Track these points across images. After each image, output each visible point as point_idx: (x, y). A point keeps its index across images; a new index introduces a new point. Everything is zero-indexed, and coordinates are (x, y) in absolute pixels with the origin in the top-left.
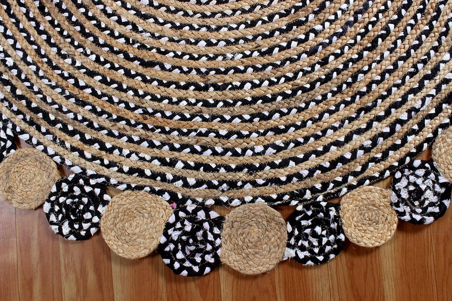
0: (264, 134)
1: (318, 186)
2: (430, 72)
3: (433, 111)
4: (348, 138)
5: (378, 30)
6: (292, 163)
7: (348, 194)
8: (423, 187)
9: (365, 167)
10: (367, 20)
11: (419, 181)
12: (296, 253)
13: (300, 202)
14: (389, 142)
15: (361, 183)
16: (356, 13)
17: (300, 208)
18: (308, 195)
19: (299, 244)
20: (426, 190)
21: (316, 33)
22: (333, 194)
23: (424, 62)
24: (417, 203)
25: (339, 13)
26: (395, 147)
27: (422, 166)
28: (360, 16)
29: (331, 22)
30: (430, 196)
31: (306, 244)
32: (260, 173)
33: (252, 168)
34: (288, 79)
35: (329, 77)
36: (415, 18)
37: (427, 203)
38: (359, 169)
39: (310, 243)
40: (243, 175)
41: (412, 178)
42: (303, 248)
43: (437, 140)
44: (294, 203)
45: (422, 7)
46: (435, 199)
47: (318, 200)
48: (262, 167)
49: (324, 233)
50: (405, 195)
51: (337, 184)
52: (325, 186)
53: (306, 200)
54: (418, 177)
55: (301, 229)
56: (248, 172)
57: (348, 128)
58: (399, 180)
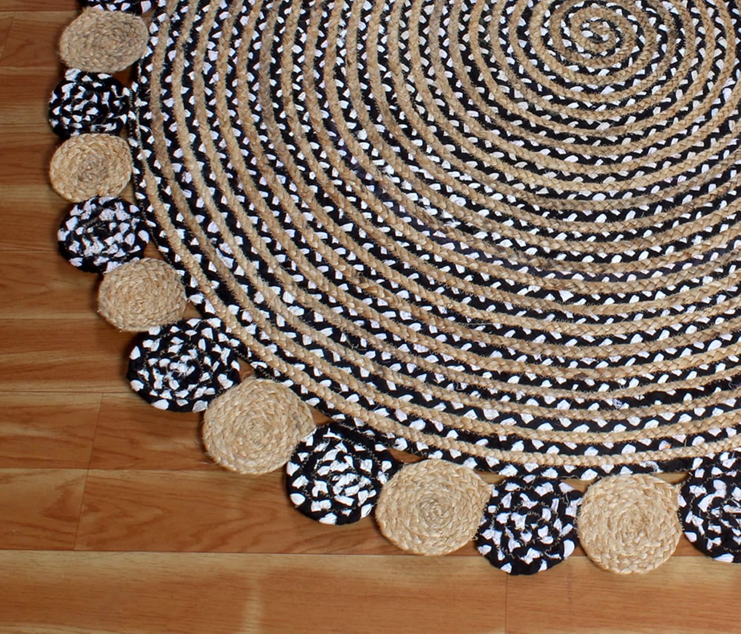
0: (230, 62)
1: (148, 116)
2: (270, 271)
3: (211, 268)
4: (200, 156)
5: (345, 206)
6: (185, 90)
7: (128, 147)
8: (109, 241)
9: (157, 172)
10: (364, 196)
11: (119, 237)
12: (70, 82)
13: (133, 93)
14: (182, 205)
15: (138, 164)
16: (376, 184)
17: (126, 92)
18: (140, 103)
19: (81, 88)
20: (104, 244)
21: (354, 132)
22: (133, 131)
23: (286, 265)
24: (90, 230)
25: (381, 162)
26: (173, 212)
27: (138, 241)
28: (372, 188)
29: (369, 152)
30: (94, 248)
31: (79, 96)
32: (182, 55)
33: (190, 48)
34: (296, 94)
35: (288, 140)
36: (358, 261)
37: (87, 243)
38: (157, 164)
39: (80, 101)
40: (186, 37)
41: (125, 227)
42: (74, 91)
43: (169, 266)
44: (135, 86)
45: (373, 273)
46: (89, 252)
47: (131, 113)
48: (189, 57)
49: (88, 118)
50: (106, 215)
51: (145, 136)
52: (147, 123)
53: (134, 100)
54: (125, 236)
55: (100, 92)
56: (188, 43)
57: (215, 157)
58: (127, 209)
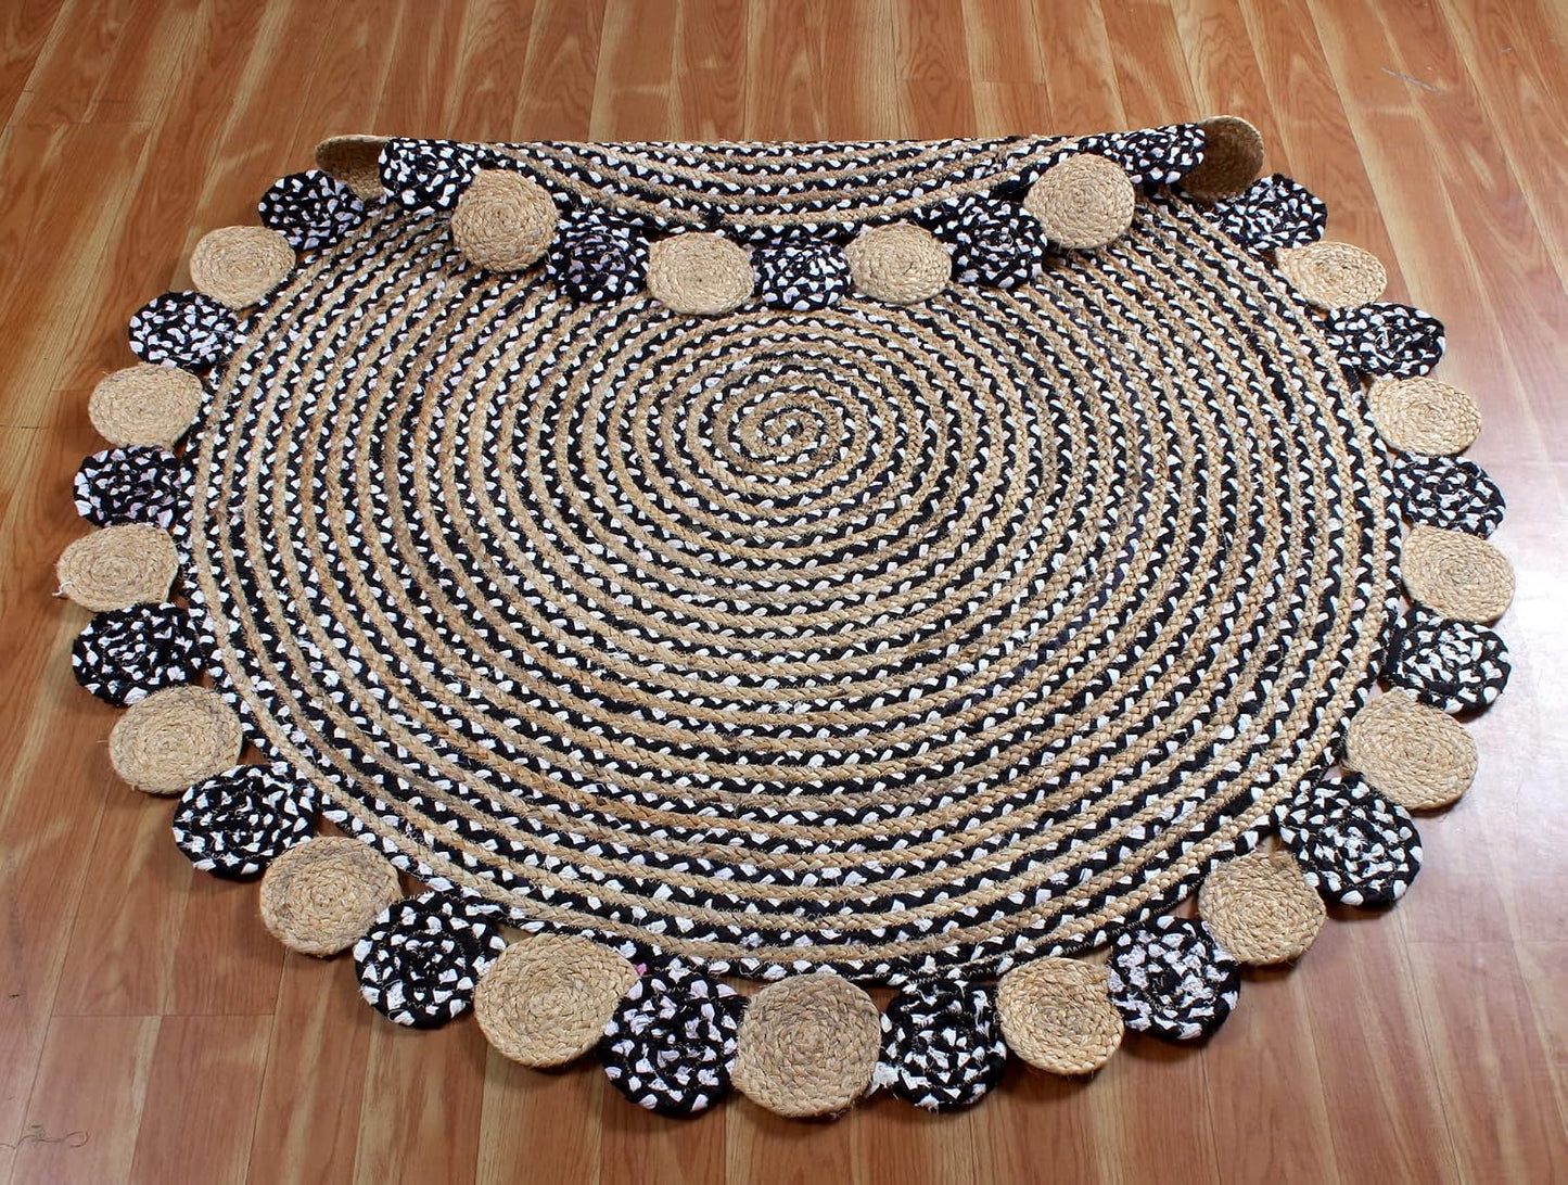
0: (844, 848)
1: (953, 950)
2: (1192, 758)
3: (1200, 828)
4: (1019, 867)
5: (1088, 679)
6: (898, 905)
7: (1015, 971)
8: (1180, 969)
9: (1052, 922)
10: (1064, 661)
11: (1171, 957)
12: (900, 1075)
13: (912, 978)
14: (1106, 880)
15: (1043, 951)
16: (1043, 648)
17: (911, 988)
18: (930, 966)
19: (908, 1059)
20: (1186, 974)
21: (962, 677)
22: (983, 967)
23: (1181, 739)
24: (1166, 999)
25: (1009, 645)
26: (1118, 890)
27: (1176, 927)
28: (1050, 653)
29: (992, 660)
30: (1195, 987)
31: (922, 1061)
32: (831, 919)
33: (813, 909)
34: (898, 754)
35: (982, 755)
36: (1162, 662)
37: (1188, 1000)
38: (1040, 924)
39: (930, 1059)
40: (794, 920)
41: (1155, 950)
42: (915, 1070)
43: (1207, 881)
44: (898, 979)
45: (1176, 644)
46: (1206, 993)
47: (950, 976)
48: (834, 908)
49: (963, 1042)
50: (1139, 979)
51: (991, 948)
52: (966, 950)
53: (924, 975)
54: (1168, 948)
55: (911, 1029)
56: (806, 915)
57: (1016, 850)
58: (1127, 949)
